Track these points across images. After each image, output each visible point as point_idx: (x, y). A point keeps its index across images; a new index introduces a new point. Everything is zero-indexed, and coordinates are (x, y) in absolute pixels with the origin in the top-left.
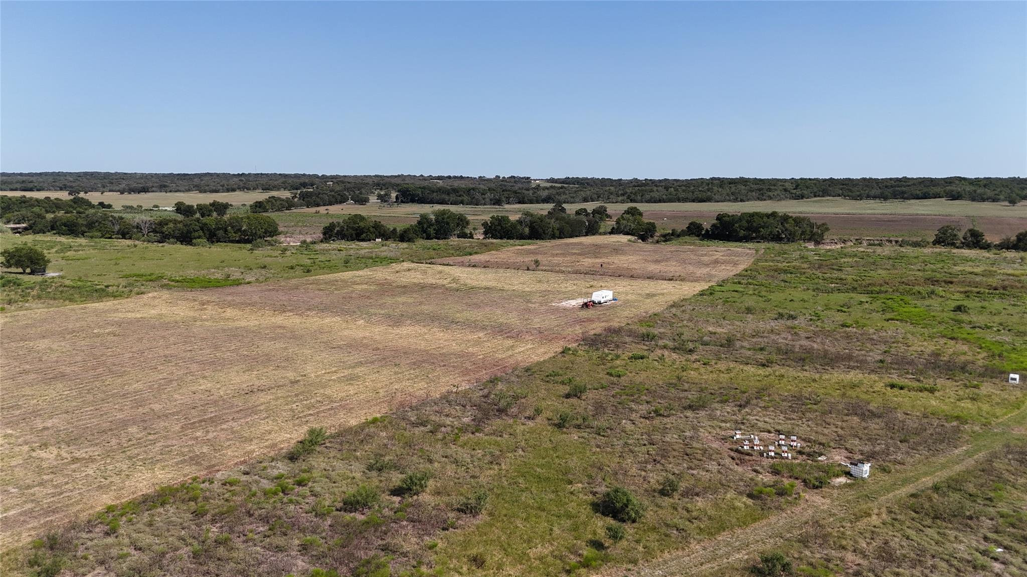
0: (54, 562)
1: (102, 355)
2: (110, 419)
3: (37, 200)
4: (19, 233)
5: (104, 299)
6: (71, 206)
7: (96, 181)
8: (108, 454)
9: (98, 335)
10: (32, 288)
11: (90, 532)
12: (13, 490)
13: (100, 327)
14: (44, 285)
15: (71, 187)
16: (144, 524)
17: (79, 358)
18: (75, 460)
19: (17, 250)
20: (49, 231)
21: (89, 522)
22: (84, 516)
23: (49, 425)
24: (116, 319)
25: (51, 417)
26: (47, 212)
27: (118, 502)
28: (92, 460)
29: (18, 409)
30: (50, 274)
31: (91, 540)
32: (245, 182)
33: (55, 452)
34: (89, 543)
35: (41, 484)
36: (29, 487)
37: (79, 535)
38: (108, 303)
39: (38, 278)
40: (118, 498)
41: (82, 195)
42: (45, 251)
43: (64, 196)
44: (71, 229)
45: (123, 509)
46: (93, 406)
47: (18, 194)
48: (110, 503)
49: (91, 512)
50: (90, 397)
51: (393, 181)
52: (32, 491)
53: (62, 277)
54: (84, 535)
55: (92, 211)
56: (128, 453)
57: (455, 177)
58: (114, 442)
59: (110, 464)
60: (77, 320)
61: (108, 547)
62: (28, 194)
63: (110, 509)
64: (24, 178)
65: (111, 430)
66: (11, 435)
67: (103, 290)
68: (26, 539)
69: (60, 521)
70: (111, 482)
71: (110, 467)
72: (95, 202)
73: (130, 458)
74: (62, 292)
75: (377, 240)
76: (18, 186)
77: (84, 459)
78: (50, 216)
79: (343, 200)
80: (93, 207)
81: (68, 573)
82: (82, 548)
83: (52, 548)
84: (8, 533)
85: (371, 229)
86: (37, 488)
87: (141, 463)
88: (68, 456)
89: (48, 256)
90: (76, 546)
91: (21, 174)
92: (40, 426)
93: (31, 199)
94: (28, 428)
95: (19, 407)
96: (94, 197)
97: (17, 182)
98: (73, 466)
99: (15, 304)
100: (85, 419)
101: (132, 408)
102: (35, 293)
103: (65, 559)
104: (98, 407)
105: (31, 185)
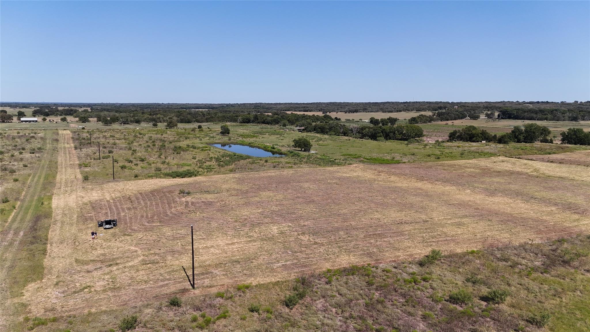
0: (304, 291)
1: (330, 194)
2: (332, 226)
3: (309, 116)
4: (301, 131)
5: (333, 166)
6: (323, 119)
7: (334, 107)
8: (330, 243)
9: (329, 184)
10: (304, 158)
11: (320, 280)
12: (290, 252)
13: (331, 179)
14: (309, 157)
15: (324, 110)
16: (344, 282)
17: (320, 194)
18: (316, 243)
19: (300, 140)
20: (313, 131)
21: (319, 275)
22: (317, 272)
23: (306, 224)
24: (338, 176)
25: (307, 221)
26: (313, 122)
27: (333, 268)
28: (322, 244)
29: (294, 214)
30: (312, 152)
31: (320, 284)
32: (407, 106)
33: (308, 238)
34: (319, 286)
35: (301, 252)
36: (296, 252)
37: (315, 280)
38: (335, 168)
39: (306, 153)
40: (333, 266)
41: (328, 114)
42: (311, 141)
43: (320, 114)
44: (322, 130)
45: (334, 272)
46: (325, 218)
47: (302, 113)
48: (329, 268)
49: (321, 270)
50: (324, 214)
51: (497, 105)
52: (297, 254)
53: (316, 154)
54: (317, 281)
55: (331, 122)
56: (339, 244)
57: (542, 102)
58: (333, 237)
59: (330, 248)
60: (321, 175)
61: (327, 290)
62: (306, 113)
63: (329, 271)
64: (305, 105)
65: (332, 231)
66: (291, 226)
67: (333, 161)
68: (293, 277)
69: (307, 271)
70: (330, 258)
71: (330, 250)
72: (333, 117)
73: (339, 247)
74: (316, 161)
75: (483, 142)
76: (302, 109)
77: (319, 243)
78: (314, 124)
79: (463, 117)
80: (332, 119)
81: (309, 298)
82: (315, 287)
83: (303, 284)
84: (286, 272)
85: (480, 135)
86: (299, 254)
87: (344, 251)
88: (313, 241)
89: (312, 143)
90: (313, 285)
91: (304, 104)
92: (303, 224)
93: (307, 115)
94: (297, 224)
95: (294, 213)
96: (333, 115)
97: (302, 107)
98: (315, 246)
99: (297, 165)
100: (321, 224)
101: (342, 222)
102: (305, 160)
103: (308, 290)
104: (327, 219)
105: (307, 109)
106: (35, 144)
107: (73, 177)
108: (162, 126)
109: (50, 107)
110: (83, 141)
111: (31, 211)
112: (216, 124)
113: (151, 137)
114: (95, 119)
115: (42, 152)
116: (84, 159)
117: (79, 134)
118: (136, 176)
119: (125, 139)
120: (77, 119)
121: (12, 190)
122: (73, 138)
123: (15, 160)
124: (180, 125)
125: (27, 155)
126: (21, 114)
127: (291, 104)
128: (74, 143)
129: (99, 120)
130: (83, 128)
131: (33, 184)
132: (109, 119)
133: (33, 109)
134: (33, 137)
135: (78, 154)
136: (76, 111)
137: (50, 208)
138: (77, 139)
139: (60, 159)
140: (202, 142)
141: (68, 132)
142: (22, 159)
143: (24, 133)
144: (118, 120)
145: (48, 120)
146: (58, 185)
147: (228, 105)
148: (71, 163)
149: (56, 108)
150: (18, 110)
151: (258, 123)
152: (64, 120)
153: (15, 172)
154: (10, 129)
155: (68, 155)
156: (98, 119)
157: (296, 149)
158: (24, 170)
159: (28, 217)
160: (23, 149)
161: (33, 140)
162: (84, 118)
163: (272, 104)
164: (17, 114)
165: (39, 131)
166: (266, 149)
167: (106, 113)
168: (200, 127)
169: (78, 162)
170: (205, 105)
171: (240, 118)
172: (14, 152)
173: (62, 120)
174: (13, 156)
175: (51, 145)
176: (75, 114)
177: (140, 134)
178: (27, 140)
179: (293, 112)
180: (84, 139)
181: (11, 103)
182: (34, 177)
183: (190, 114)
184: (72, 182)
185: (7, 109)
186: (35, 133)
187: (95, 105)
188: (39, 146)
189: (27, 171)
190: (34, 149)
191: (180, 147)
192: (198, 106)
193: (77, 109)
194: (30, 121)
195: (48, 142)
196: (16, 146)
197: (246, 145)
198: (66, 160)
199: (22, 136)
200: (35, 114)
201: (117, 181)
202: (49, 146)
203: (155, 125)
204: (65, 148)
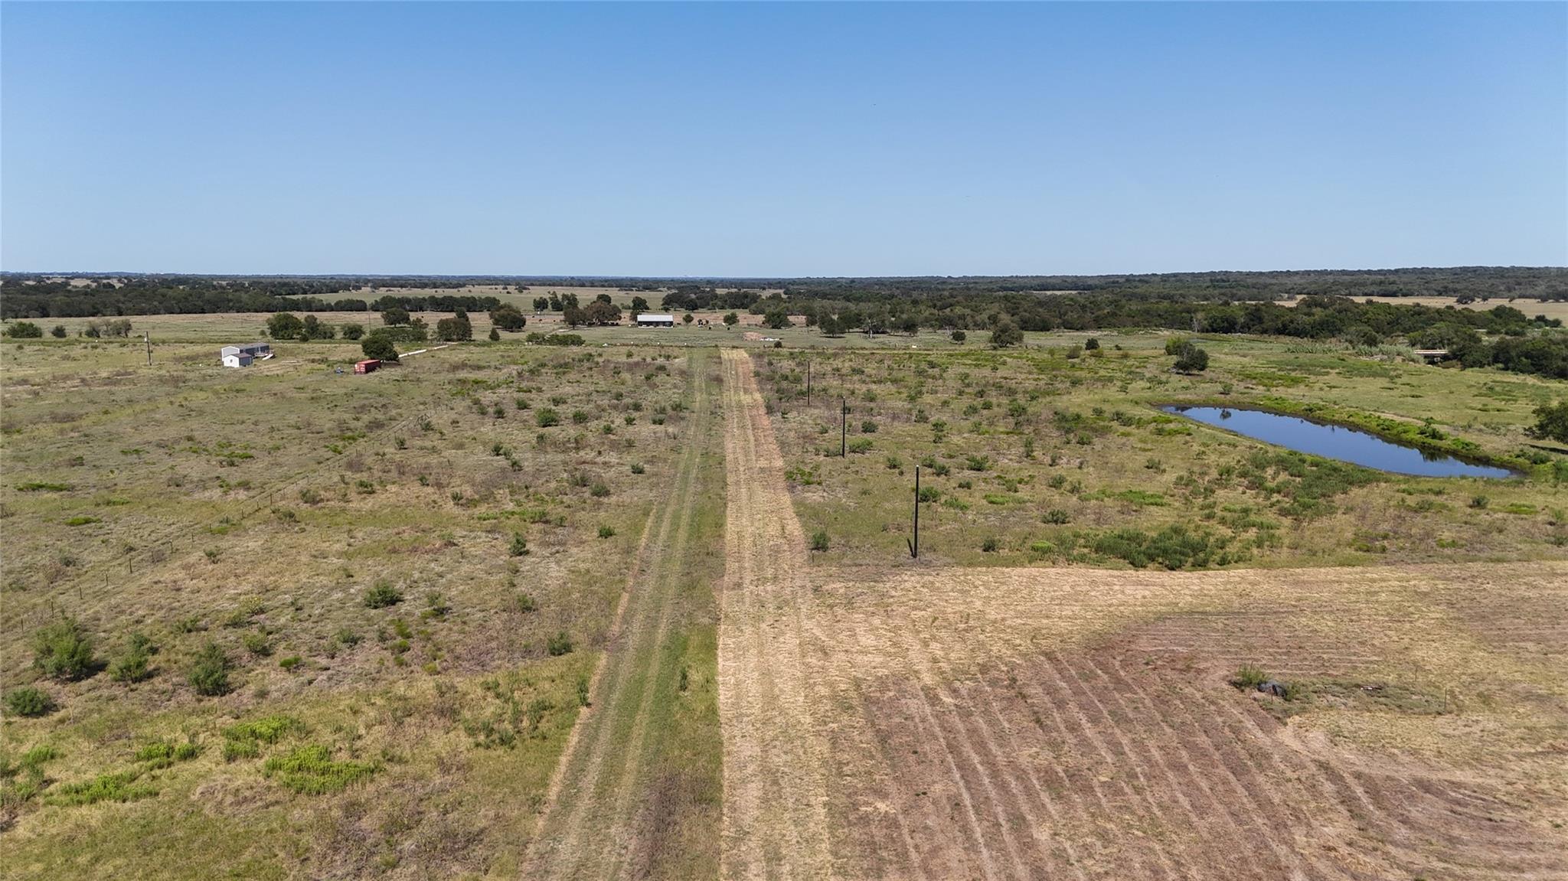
4: (1434, 363)
20: (1489, 364)
44: (1537, 363)
55: (1536, 331)
72: (1531, 316)
80: (1530, 323)
106: (668, 392)
108: (978, 339)
110: (785, 384)
114: (802, 319)
115: (683, 419)
117: (770, 364)
118: (990, 546)
119: (894, 382)
120: (761, 318)
122: (757, 374)
123: (614, 446)
124: (1031, 338)
125: (645, 429)
126: (639, 306)
128: (761, 390)
129: (811, 322)
130: (778, 345)
132: (835, 317)
133: (665, 293)
134: (662, 368)
136: (755, 298)
138: (770, 379)
141: (743, 354)
142: (630, 444)
143: (643, 354)
144: (859, 321)
145: (695, 321)
147: (1130, 279)
149: (713, 290)
150: (632, 294)
151: (1268, 332)
152: (731, 320)
153: (607, 494)
154: (613, 342)
156: (807, 319)
157: (1542, 444)
158: (632, 485)
160: (637, 407)
161: (662, 377)
162: (779, 315)
164: (631, 305)
165: (676, 351)
166: (1393, 435)
167: (826, 303)
168: (1092, 343)
169: (782, 464)
170: (1064, 279)
171: (1200, 316)
172: (615, 414)
173: (727, 320)
174: (608, 430)
175: (705, 396)
176: (753, 306)
177: (932, 365)
178: (648, 378)
180: (786, 378)
183: (1040, 304)
185: (614, 293)
186: (668, 357)
187: (793, 282)
188: (676, 399)
189: (640, 493)
190: (663, 410)
191: (1077, 416)
192: (1044, 284)
193: (757, 291)
194: (657, 324)
195: (696, 384)
196: (619, 396)
199: (637, 364)
201: (927, 565)
202: (699, 399)
203: (959, 337)
204: (740, 407)
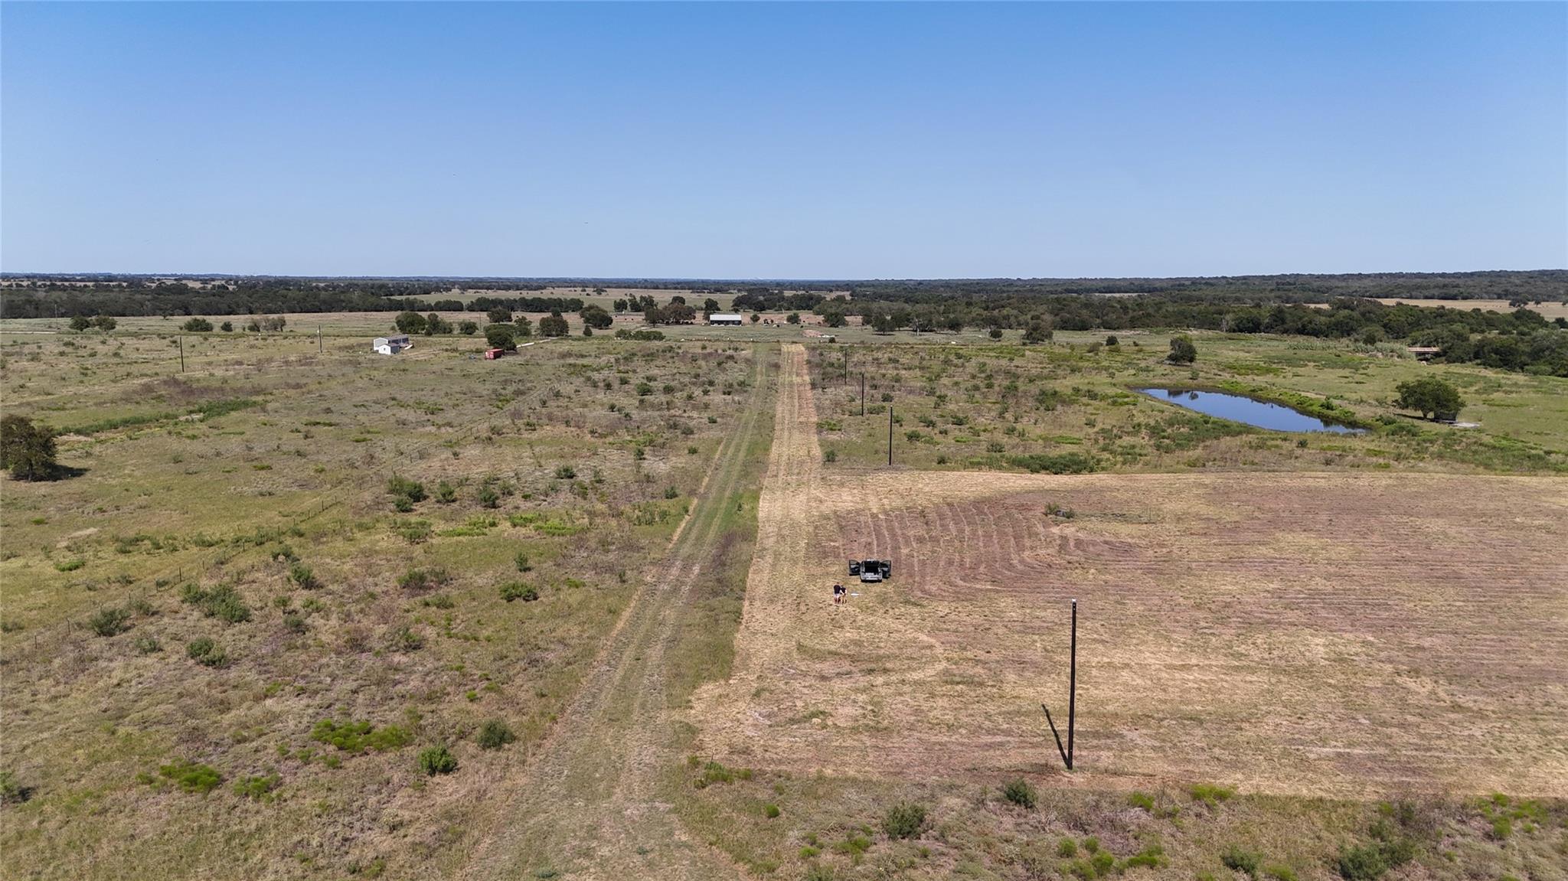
0: (1405, 845)
1: (1522, 560)
2: (1520, 662)
3: (1461, 314)
4: (1427, 360)
5: (1540, 472)
6: (1510, 324)
7: (1557, 285)
8: (1507, 715)
9: (1521, 527)
10: (1432, 442)
11: (1463, 822)
12: (1363, 721)
13: (1526, 515)
14: (1450, 439)
15: (1516, 294)
16: (1553, 846)
17: (1486, 557)
18: (1456, 707)
19: (1421, 384)
20: (1470, 360)
21: (1464, 806)
22: (1457, 796)
23: (1426, 645)
24: (1555, 507)
25: (1430, 634)
26: (1472, 331)
27: (1514, 794)
28: (1481, 715)
29: (1386, 610)
30: (1463, 424)
31: (1463, 835)
33: (1429, 687)
34: (1459, 839)
35: (1402, 726)
36: (1384, 724)
37: (1446, 820)
38: (1545, 480)
39: (1443, 428)
40: (1515, 788)
41: (1531, 306)
42: (1460, 390)
43: (1503, 307)
44: (1505, 359)
45: (1519, 807)
46: (1496, 634)
47: (1434, 304)
48: (1500, 790)
49: (1470, 793)
50: (1493, 620)
52: (1388, 731)
53: (1479, 430)
54: (1453, 823)
55: (1542, 332)
56: (1542, 724)
58: (1521, 698)
59: (1509, 731)
60: (1492, 498)
61: (1487, 856)
62: (1449, 304)
63: (1498, 800)
64: (1447, 281)
65: (1519, 679)
66: (1372, 644)
67: (1540, 458)
68: (1370, 795)
69: (1421, 789)
70: (1508, 760)
71: (1509, 736)
72: (1550, 318)
73: (1543, 732)
74: (1475, 452)
76: (1436, 292)
77: (1469, 709)
78: (1476, 337)
80: (1546, 325)
81: (1421, 867)
82: (1446, 841)
83: (1404, 824)
84: (1349, 778)
86: (1395, 730)
87: (1561, 747)
88: (1447, 698)
89: (1463, 397)
90: (1439, 834)
91: (1443, 275)
92: (1414, 643)
93: (1452, 311)
94: (1396, 641)
95: (1388, 608)
96: (1550, 310)
97: (1435, 287)
98: (1452, 716)
99: (1405, 462)
100: (1481, 651)
101: (1559, 654)
102: (1435, 449)
103: (1420, 846)
104: (1503, 638)
105: (1455, 291)
106: (735, 373)
107: (803, 452)
108: (1012, 336)
109: (768, 290)
110: (830, 370)
111: (717, 521)
112: (1157, 333)
113: (984, 364)
114: (859, 319)
115: (746, 392)
116: (829, 412)
117: (821, 354)
118: (942, 461)
119: (922, 368)
120: (821, 318)
121: (685, 471)
122: (809, 362)
123: (695, 408)
124: (1060, 336)
125: (717, 398)
126: (712, 307)
127: (1400, 275)
128: (810, 373)
129: (866, 322)
130: (832, 340)
131: (725, 464)
132: (889, 318)
133: (735, 295)
134: (731, 357)
135: (818, 399)
136: (819, 300)
137: (755, 518)
138: (818, 365)
139: (781, 410)
140: (1114, 381)
141: (801, 348)
142: (706, 406)
143: (715, 347)
144: (908, 320)
145: (761, 320)
146: (772, 468)
147: (1195, 282)
148: (802, 419)
149: (781, 292)
150: (706, 296)
151: (1286, 331)
152: (793, 320)
153: (692, 433)
154: (690, 338)
155: (796, 401)
156: (864, 319)
157: (1404, 412)
158: (709, 429)
159: (711, 535)
160: (711, 383)
161: (731, 363)
162: (836, 315)
163: (1332, 277)
164: (704, 306)
165: (743, 345)
166: (1302, 408)
167: (883, 303)
168: (1112, 341)
169: (815, 419)
170: (1131, 281)
171: (1229, 317)
172: (694, 388)
173: (789, 319)
174: (690, 397)
175: (764, 377)
176: (816, 308)
177: (959, 356)
178: (719, 364)
179: (1405, 302)
180: (832, 365)
181: (694, 282)
182: (727, 447)
183: (1087, 305)
184: (801, 463)
185: (686, 295)
186: (736, 349)
187: (861, 284)
188: (741, 378)
189: (714, 433)
190: (731, 385)
191: (1056, 393)
192: (1110, 286)
193: (822, 294)
194: (727, 322)
195: (758, 369)
196: (697, 376)
197: (1242, 395)
198: (791, 413)
199: (710, 354)
200: (737, 306)
201: (897, 469)
202: (760, 380)
203: (996, 335)
204: (791, 385)
